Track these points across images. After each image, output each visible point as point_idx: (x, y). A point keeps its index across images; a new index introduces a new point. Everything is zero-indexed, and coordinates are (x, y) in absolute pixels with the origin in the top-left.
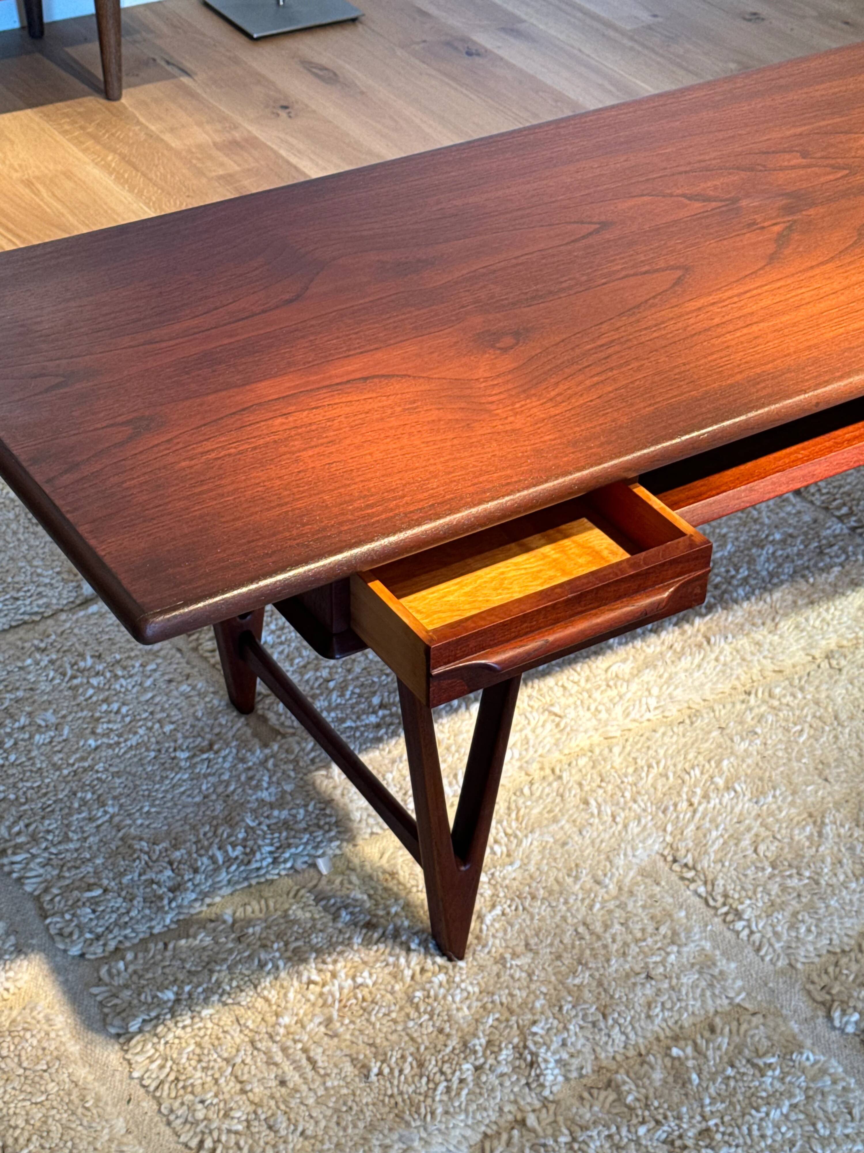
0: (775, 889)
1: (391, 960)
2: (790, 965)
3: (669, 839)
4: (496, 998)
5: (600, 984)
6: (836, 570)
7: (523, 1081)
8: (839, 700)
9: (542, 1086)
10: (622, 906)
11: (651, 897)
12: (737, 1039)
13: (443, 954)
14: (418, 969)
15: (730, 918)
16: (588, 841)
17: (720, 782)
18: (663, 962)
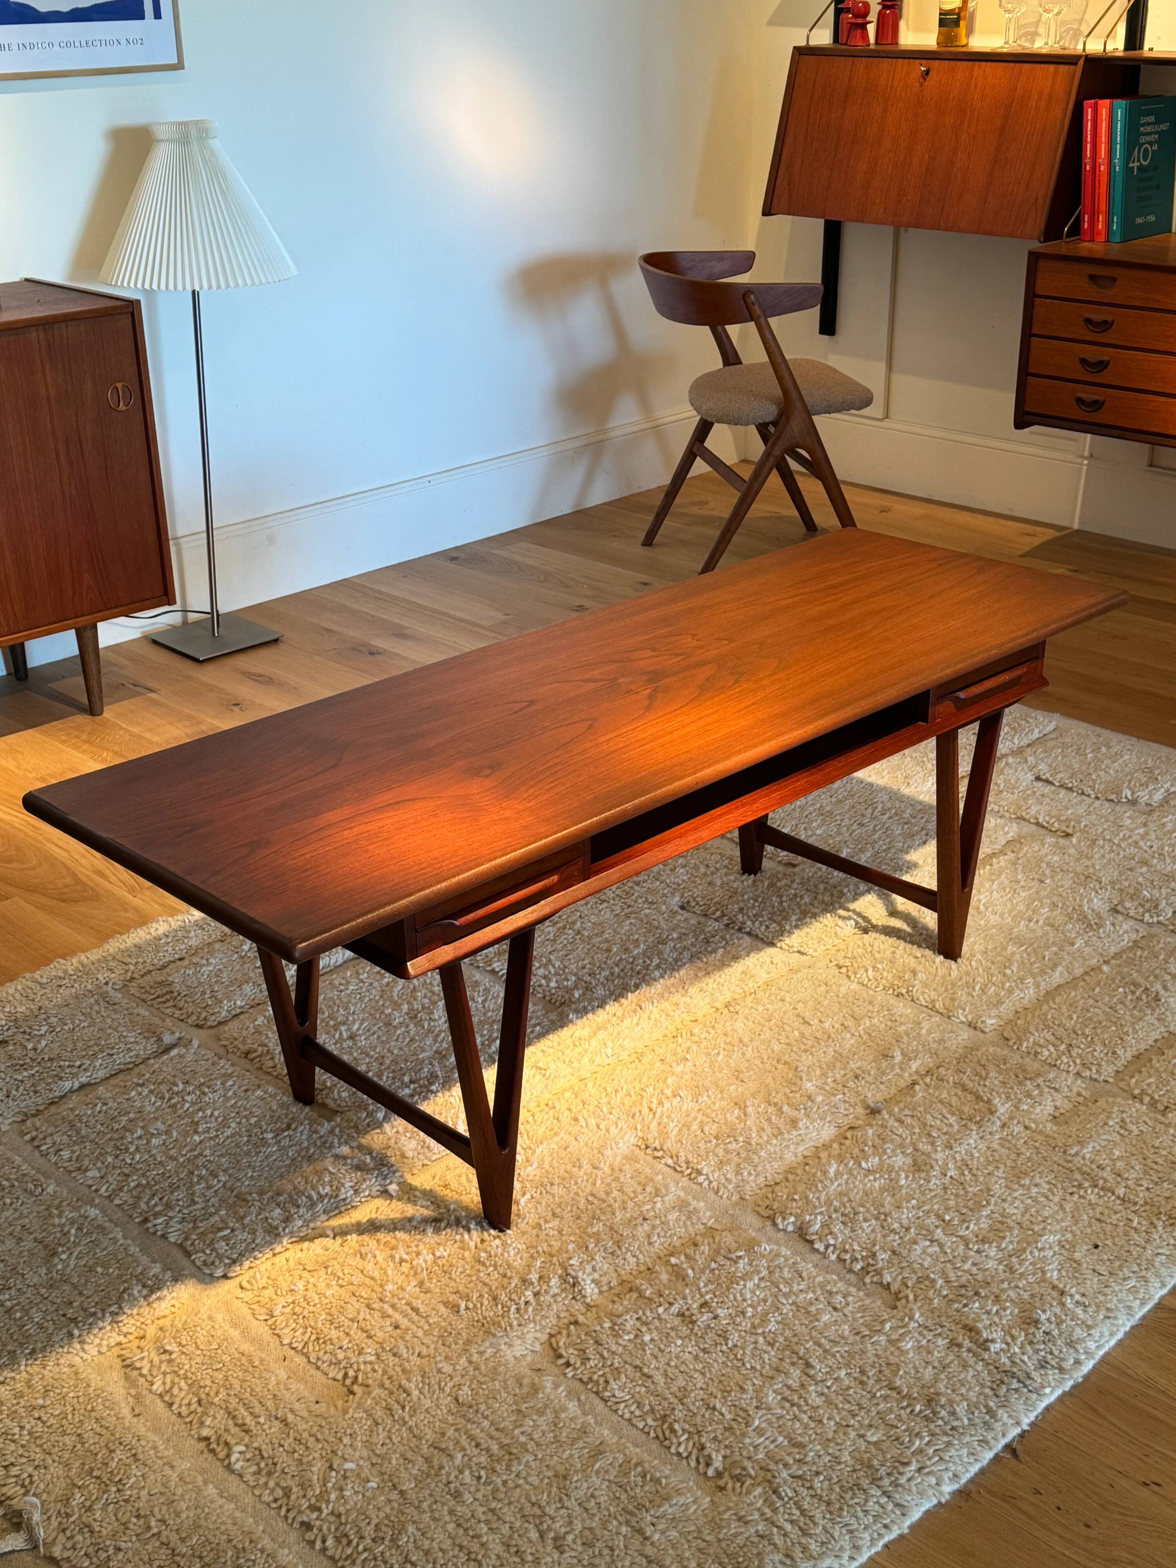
0: (720, 1152)
1: (458, 1237)
2: (741, 1198)
3: (640, 1134)
4: (539, 1248)
5: (611, 1229)
6: (721, 951)
7: (571, 1296)
8: (740, 1031)
9: (585, 1297)
10: (616, 1179)
11: (636, 1171)
12: (715, 1246)
13: (495, 1229)
14: (479, 1240)
15: (693, 1176)
16: (582, 1144)
17: (668, 1092)
18: (653, 1209)
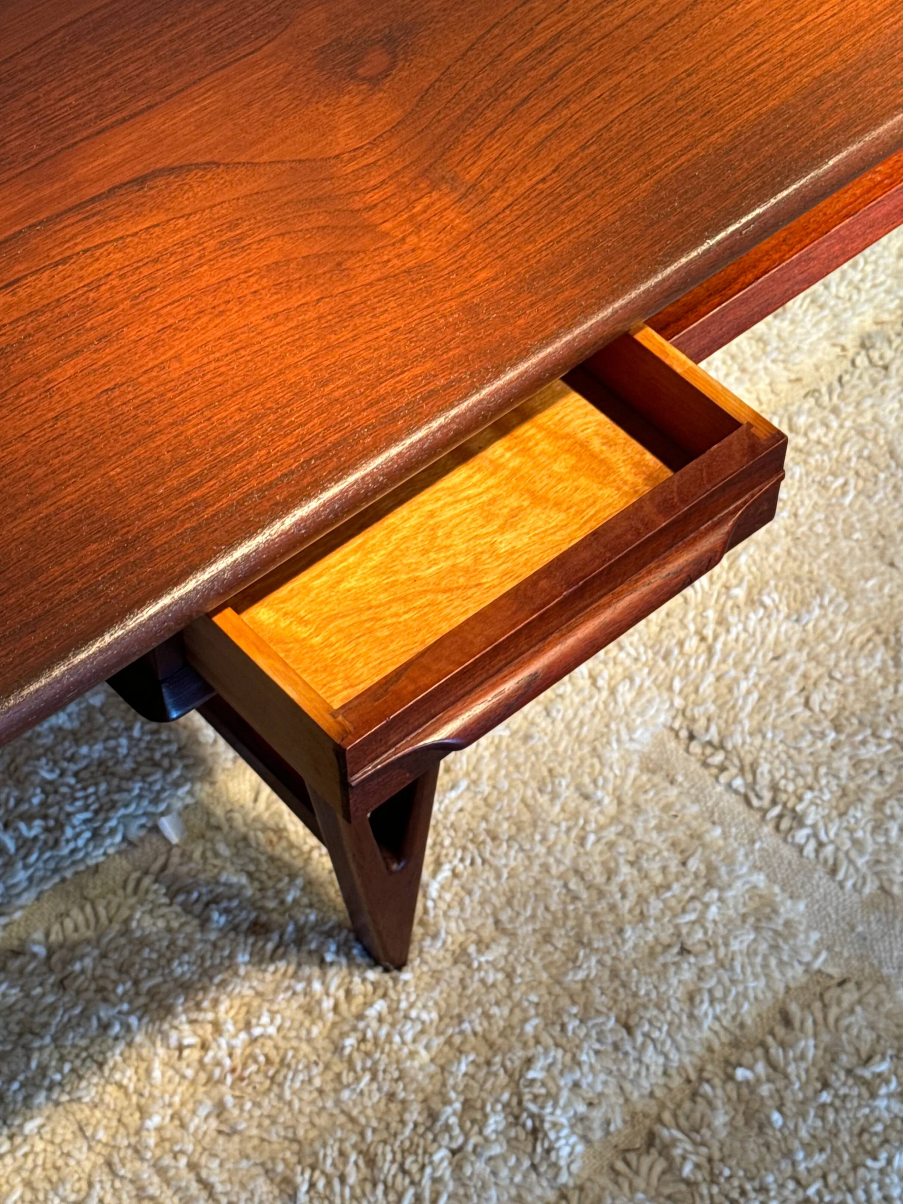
0: (844, 765)
1: (300, 987)
2: (882, 888)
3: (678, 702)
4: (466, 1026)
5: (614, 974)
7: (526, 1163)
8: (892, 423)
9: (555, 1165)
10: (627, 833)
11: (666, 808)
12: (826, 1038)
13: (375, 962)
14: (341, 994)
15: (785, 824)
16: (560, 726)
17: (740, 593)
18: (700, 921)
